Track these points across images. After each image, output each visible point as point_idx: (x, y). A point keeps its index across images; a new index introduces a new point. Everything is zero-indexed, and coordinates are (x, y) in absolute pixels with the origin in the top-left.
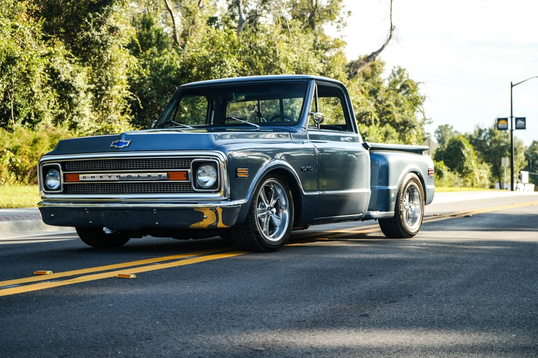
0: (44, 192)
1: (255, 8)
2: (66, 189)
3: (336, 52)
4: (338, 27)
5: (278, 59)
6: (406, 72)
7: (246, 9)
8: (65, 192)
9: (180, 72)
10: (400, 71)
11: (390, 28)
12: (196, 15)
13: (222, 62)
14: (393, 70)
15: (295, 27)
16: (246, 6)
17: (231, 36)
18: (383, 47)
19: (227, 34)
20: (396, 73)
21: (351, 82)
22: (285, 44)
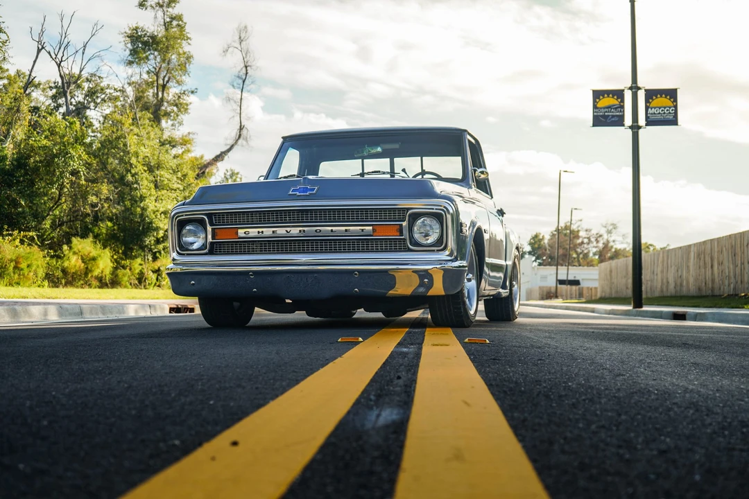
0: (178, 253)
1: (82, 100)
2: (213, 249)
3: (183, 149)
4: (172, 125)
5: (128, 153)
6: (239, 176)
7: (73, 100)
8: (211, 253)
9: (15, 163)
10: (233, 175)
11: (239, 127)
12: (22, 103)
13: (67, 153)
14: (225, 174)
15: (144, 119)
16: (72, 97)
17: (73, 126)
18: (232, 147)
19: (68, 124)
20: (229, 177)
21: (199, 181)
22: (135, 137)
